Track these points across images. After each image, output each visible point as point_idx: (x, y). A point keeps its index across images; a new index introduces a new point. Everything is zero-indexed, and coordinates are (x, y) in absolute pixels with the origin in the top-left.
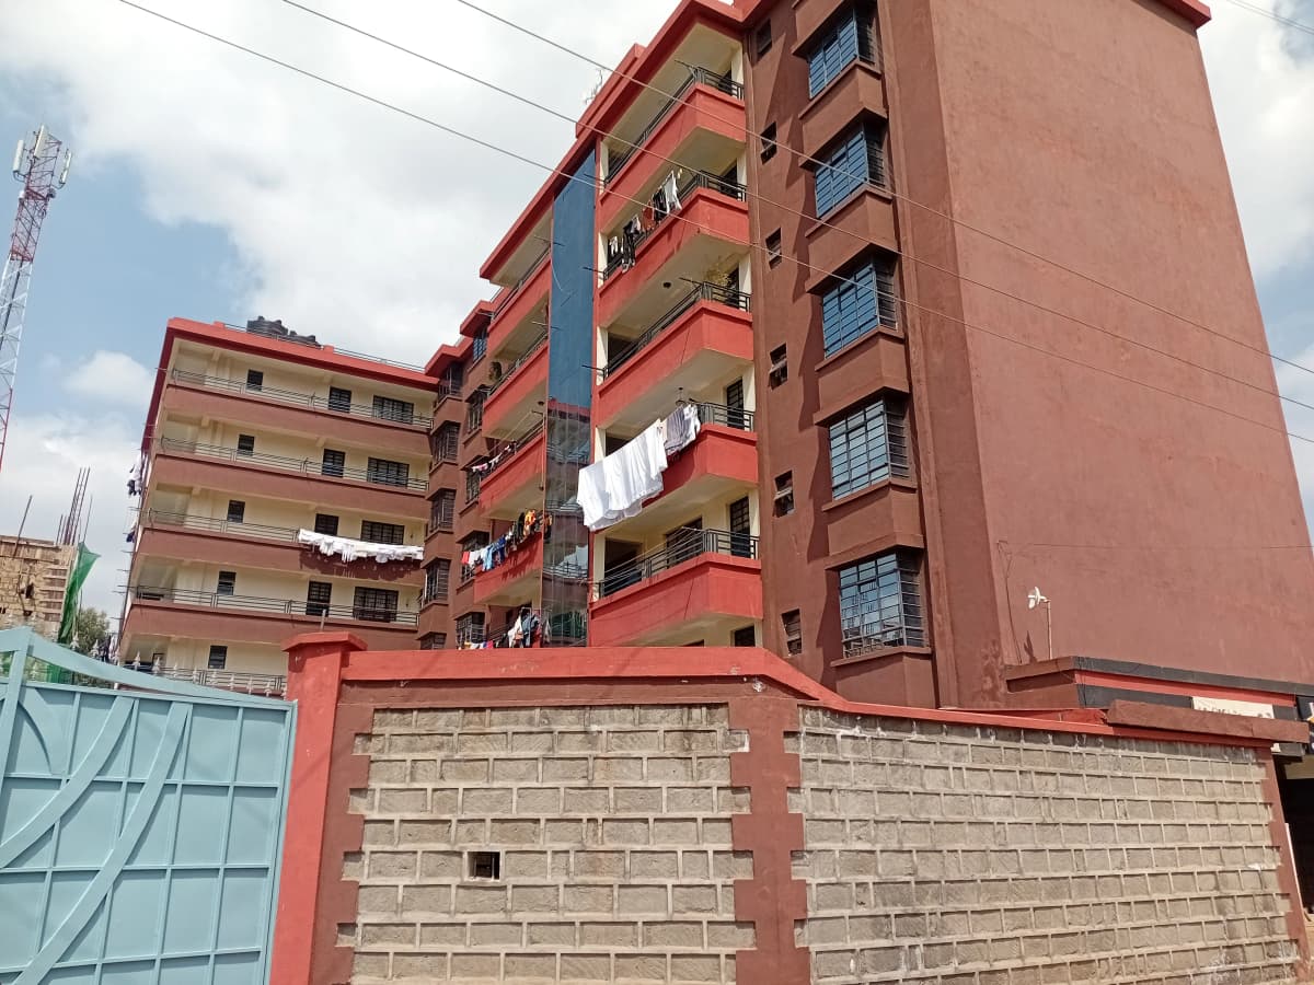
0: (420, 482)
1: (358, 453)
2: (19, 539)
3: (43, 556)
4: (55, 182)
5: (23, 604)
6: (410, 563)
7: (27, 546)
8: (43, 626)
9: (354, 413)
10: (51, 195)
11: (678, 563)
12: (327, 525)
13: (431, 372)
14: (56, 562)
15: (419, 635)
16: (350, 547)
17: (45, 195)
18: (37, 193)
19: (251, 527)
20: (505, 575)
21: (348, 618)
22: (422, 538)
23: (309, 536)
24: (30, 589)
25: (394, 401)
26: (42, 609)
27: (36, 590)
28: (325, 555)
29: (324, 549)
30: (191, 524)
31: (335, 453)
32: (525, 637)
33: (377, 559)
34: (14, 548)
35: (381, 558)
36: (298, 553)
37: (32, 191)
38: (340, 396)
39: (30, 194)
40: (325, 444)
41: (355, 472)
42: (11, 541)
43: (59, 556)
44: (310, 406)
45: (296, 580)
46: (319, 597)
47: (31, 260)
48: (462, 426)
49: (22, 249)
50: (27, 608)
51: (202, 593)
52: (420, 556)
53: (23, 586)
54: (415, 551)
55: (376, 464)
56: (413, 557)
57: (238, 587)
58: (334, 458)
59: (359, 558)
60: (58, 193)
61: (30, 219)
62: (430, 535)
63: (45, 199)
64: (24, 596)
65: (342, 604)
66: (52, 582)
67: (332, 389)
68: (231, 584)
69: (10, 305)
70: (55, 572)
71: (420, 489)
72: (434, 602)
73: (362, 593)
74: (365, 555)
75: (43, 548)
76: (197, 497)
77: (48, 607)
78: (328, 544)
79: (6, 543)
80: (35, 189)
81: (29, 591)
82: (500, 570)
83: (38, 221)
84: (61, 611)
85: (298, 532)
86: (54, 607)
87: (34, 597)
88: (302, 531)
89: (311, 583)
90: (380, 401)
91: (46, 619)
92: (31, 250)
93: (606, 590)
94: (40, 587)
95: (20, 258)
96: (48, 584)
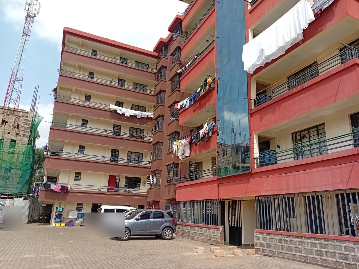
0: (152, 90)
1: (130, 80)
2: (14, 109)
3: (22, 115)
4: (36, 12)
5: (16, 131)
6: (148, 118)
7: (17, 111)
8: (23, 139)
9: (129, 65)
10: (35, 16)
11: (312, 78)
12: (120, 104)
13: (155, 50)
14: (27, 117)
15: (152, 144)
16: (128, 112)
17: (33, 16)
18: (31, 16)
19: (94, 103)
20: (194, 111)
21: (127, 136)
22: (153, 110)
23: (113, 107)
24: (18, 125)
25: (142, 63)
26: (22, 133)
27: (20, 126)
28: (119, 113)
29: (119, 112)
30: (73, 101)
31: (122, 80)
32: (209, 132)
33: (137, 117)
34: (13, 112)
35: (138, 117)
36: (110, 113)
37: (29, 15)
38: (124, 60)
39: (28, 16)
40: (118, 77)
41: (129, 86)
42: (12, 109)
43: (28, 115)
44: (113, 61)
45: (108, 124)
46: (117, 130)
47: (29, 36)
48: (168, 68)
49: (26, 32)
50: (17, 133)
51: (76, 126)
52: (152, 116)
53: (16, 125)
54: (150, 114)
55: (136, 84)
56: (150, 117)
57: (89, 125)
58: (122, 81)
59: (131, 116)
60: (37, 16)
61: (28, 23)
62: (155, 108)
63: (33, 18)
64: (16, 128)
65: (125, 132)
66: (26, 124)
67: (121, 58)
68: (86, 124)
69: (23, 49)
70: (27, 120)
71: (152, 93)
72: (158, 130)
73: (132, 129)
74: (133, 115)
75: (23, 112)
76: (74, 92)
77: (24, 132)
78: (121, 110)
79: (10, 110)
80: (30, 14)
81: (18, 127)
82: (192, 108)
83: (31, 24)
84: (29, 134)
85: (109, 106)
86: (26, 133)
87: (19, 129)
88: (111, 105)
89: (114, 125)
90: (137, 62)
91: (24, 137)
92: (29, 33)
93: (258, 103)
94: (22, 125)
95: (26, 35)
96: (24, 125)
